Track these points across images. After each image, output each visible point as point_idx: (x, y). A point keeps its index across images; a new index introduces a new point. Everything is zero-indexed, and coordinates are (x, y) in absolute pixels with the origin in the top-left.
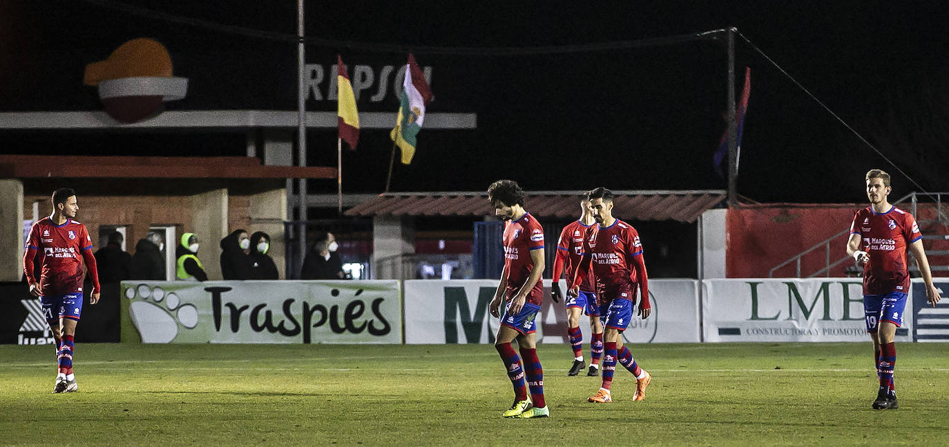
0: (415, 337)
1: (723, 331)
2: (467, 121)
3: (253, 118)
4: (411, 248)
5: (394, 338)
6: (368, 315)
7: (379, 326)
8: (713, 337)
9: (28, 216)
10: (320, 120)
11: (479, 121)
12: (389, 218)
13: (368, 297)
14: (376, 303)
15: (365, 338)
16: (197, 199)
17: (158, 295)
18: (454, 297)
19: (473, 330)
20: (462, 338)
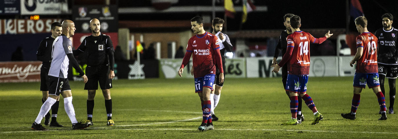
0: (250, 75)
1: (346, 72)
2: (264, 9)
3: (199, 9)
4: (247, 48)
5: (243, 75)
6: (235, 69)
7: (238, 72)
8: (342, 74)
9: (130, 39)
10: (219, 9)
11: (269, 9)
12: (241, 39)
13: (235, 63)
14: (237, 65)
15: (234, 76)
16: (181, 34)
17: (170, 63)
18: (262, 63)
19: (267, 73)
20: (264, 75)
